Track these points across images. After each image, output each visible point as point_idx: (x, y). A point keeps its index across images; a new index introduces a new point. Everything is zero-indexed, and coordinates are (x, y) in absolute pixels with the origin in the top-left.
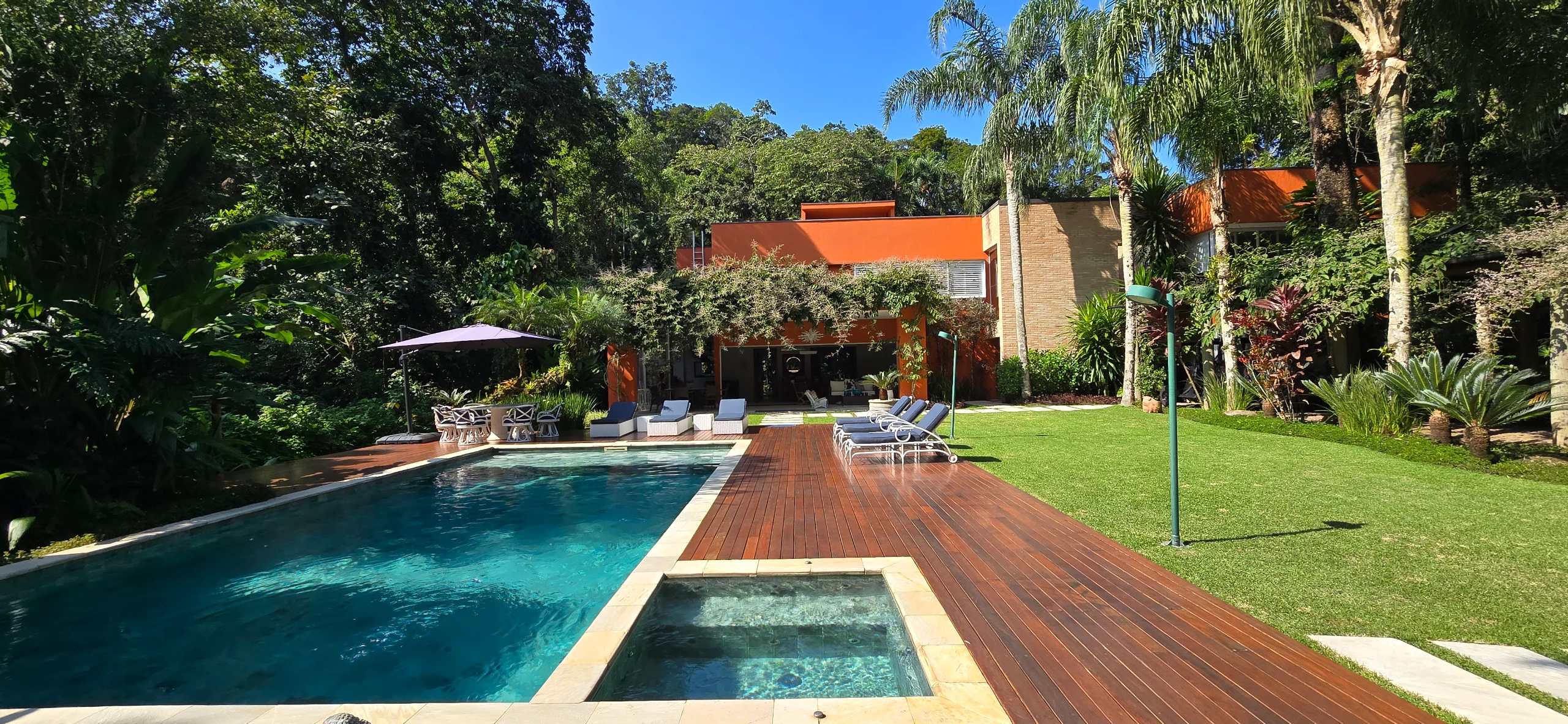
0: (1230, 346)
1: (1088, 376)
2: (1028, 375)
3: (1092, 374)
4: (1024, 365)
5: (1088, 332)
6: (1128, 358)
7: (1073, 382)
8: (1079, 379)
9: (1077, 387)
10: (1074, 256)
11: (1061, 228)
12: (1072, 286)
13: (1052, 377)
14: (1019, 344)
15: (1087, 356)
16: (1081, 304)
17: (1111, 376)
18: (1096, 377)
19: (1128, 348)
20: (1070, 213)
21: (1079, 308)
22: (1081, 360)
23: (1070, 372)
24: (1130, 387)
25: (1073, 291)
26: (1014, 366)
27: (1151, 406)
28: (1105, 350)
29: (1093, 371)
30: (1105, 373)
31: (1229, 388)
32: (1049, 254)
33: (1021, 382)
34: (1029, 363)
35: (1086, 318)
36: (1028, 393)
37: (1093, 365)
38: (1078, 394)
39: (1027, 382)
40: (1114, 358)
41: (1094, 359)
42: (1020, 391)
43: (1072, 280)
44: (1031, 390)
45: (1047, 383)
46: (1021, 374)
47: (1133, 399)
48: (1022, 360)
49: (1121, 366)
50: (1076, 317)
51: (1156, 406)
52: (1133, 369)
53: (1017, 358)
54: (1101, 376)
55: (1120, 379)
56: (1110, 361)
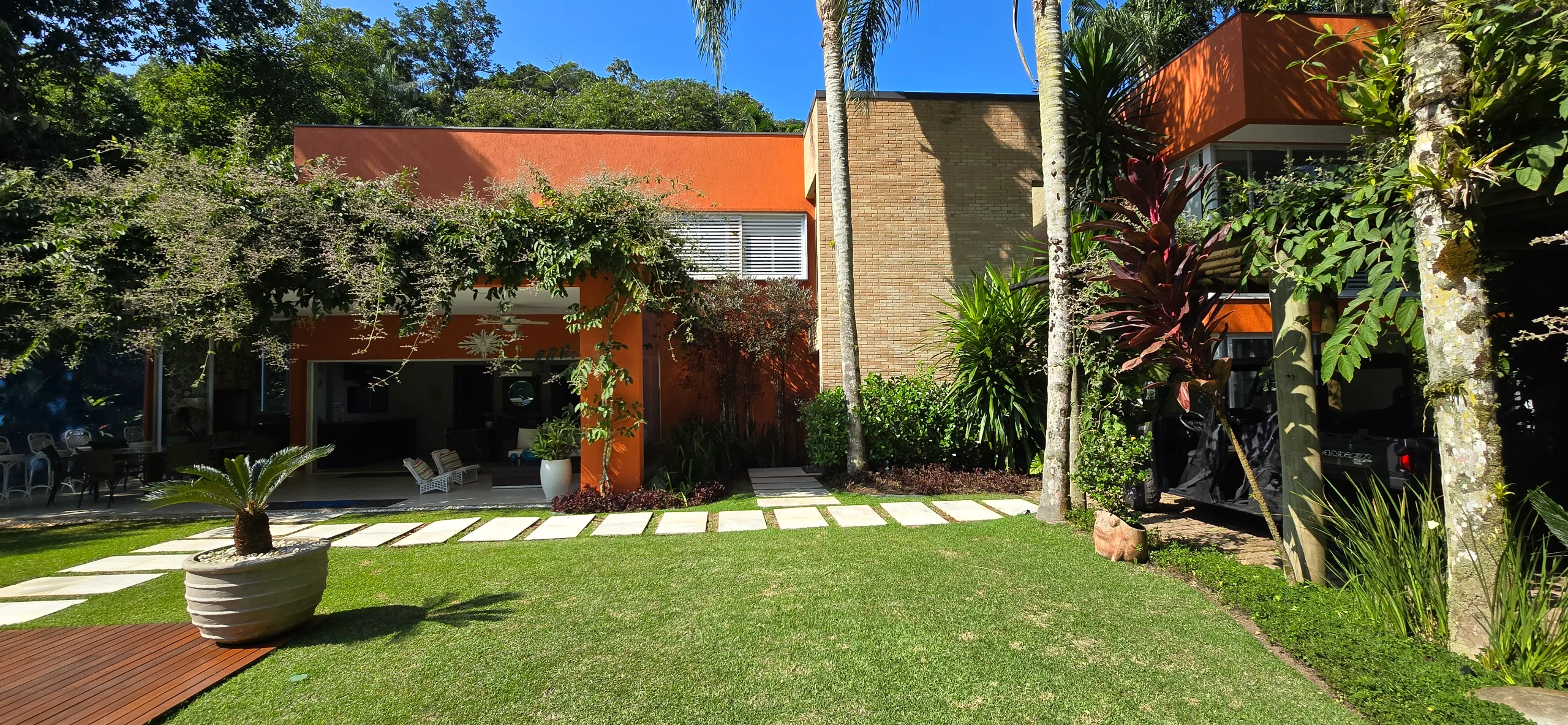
0: (1470, 385)
1: (976, 429)
2: (858, 428)
3: (982, 425)
4: (851, 407)
5: (975, 343)
6: (1055, 401)
7: (946, 442)
8: (957, 436)
9: (954, 450)
10: (952, 200)
11: (929, 147)
12: (948, 257)
13: (906, 431)
14: (844, 364)
15: (973, 390)
16: (961, 287)
17: (1019, 429)
18: (990, 433)
19: (1055, 376)
20: (947, 122)
21: (959, 295)
22: (962, 398)
23: (941, 420)
24: (1059, 474)
25: (950, 266)
26: (836, 409)
27: (1117, 543)
28: (1006, 378)
29: (984, 419)
30: (1008, 425)
31: (1458, 557)
32: (907, 195)
33: (845, 442)
34: (861, 404)
35: (972, 315)
36: (857, 462)
37: (983, 405)
38: (954, 466)
39: (856, 443)
40: (1024, 394)
41: (985, 395)
42: (844, 459)
43: (947, 245)
44: (865, 456)
45: (896, 443)
46: (845, 424)
47: (1067, 504)
48: (849, 396)
49: (1038, 410)
50: (955, 314)
51: (1132, 543)
52: (1067, 429)
53: (840, 392)
54: (1000, 430)
55: (1036, 441)
56: (1016, 400)
